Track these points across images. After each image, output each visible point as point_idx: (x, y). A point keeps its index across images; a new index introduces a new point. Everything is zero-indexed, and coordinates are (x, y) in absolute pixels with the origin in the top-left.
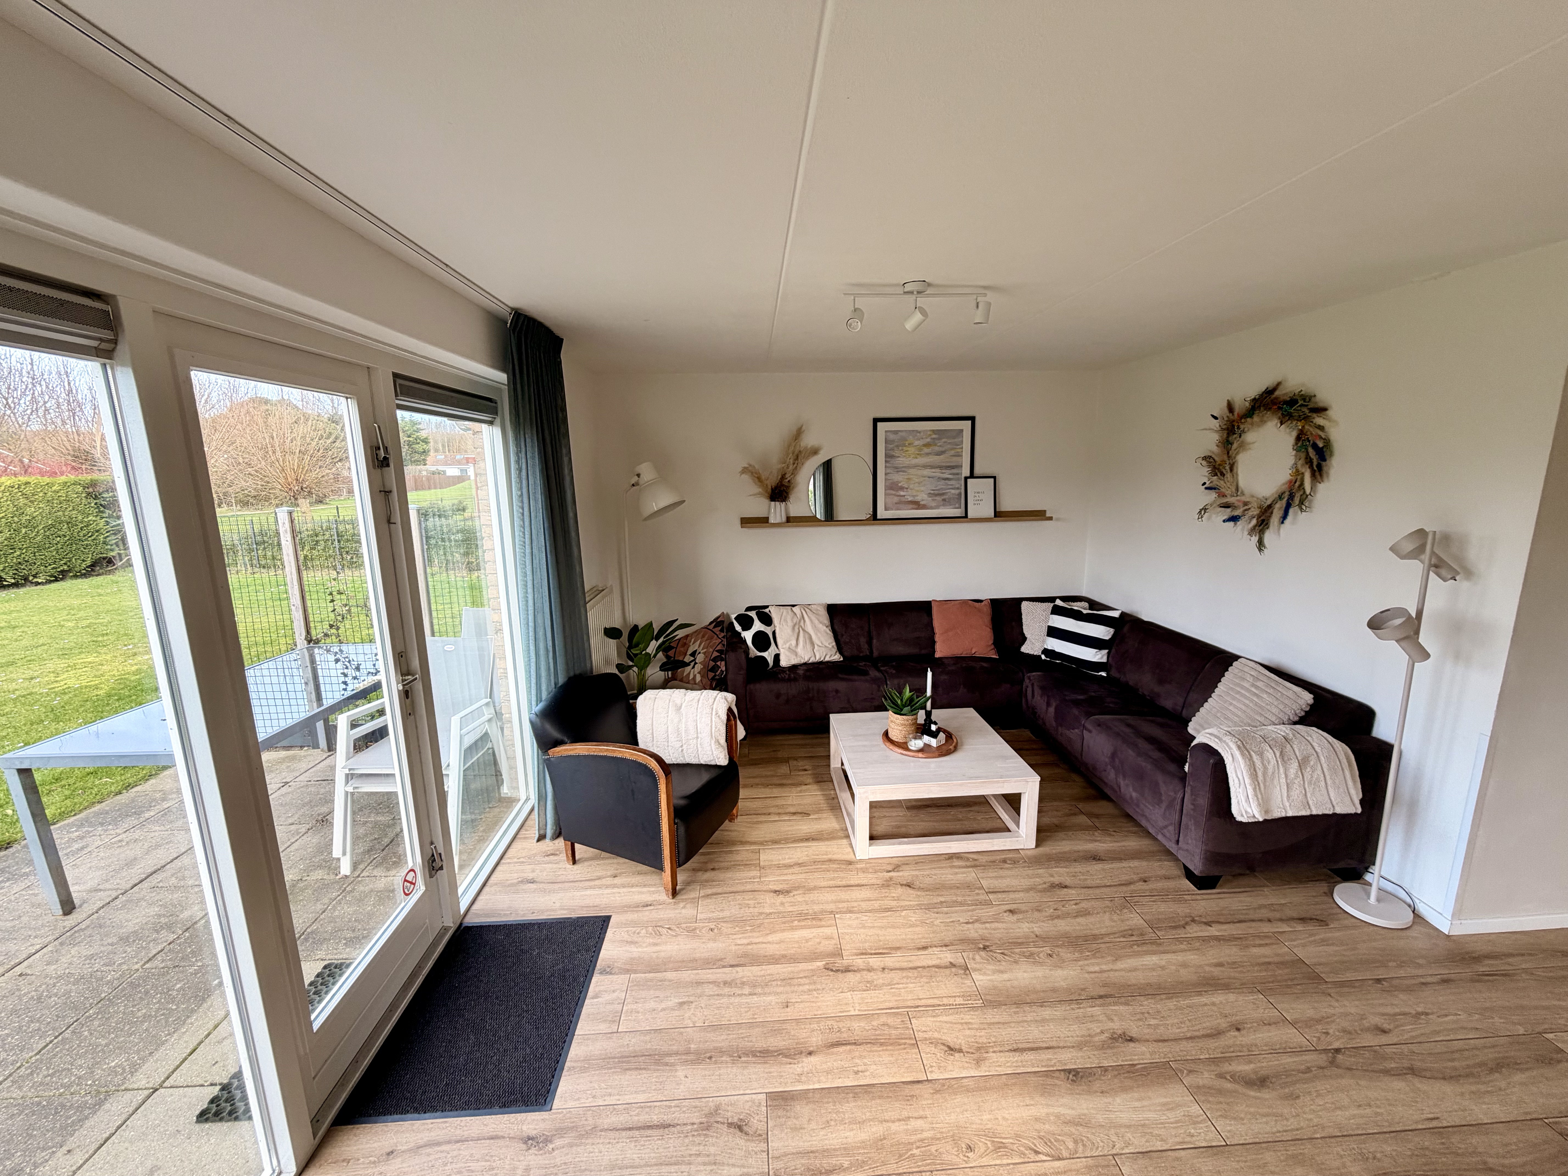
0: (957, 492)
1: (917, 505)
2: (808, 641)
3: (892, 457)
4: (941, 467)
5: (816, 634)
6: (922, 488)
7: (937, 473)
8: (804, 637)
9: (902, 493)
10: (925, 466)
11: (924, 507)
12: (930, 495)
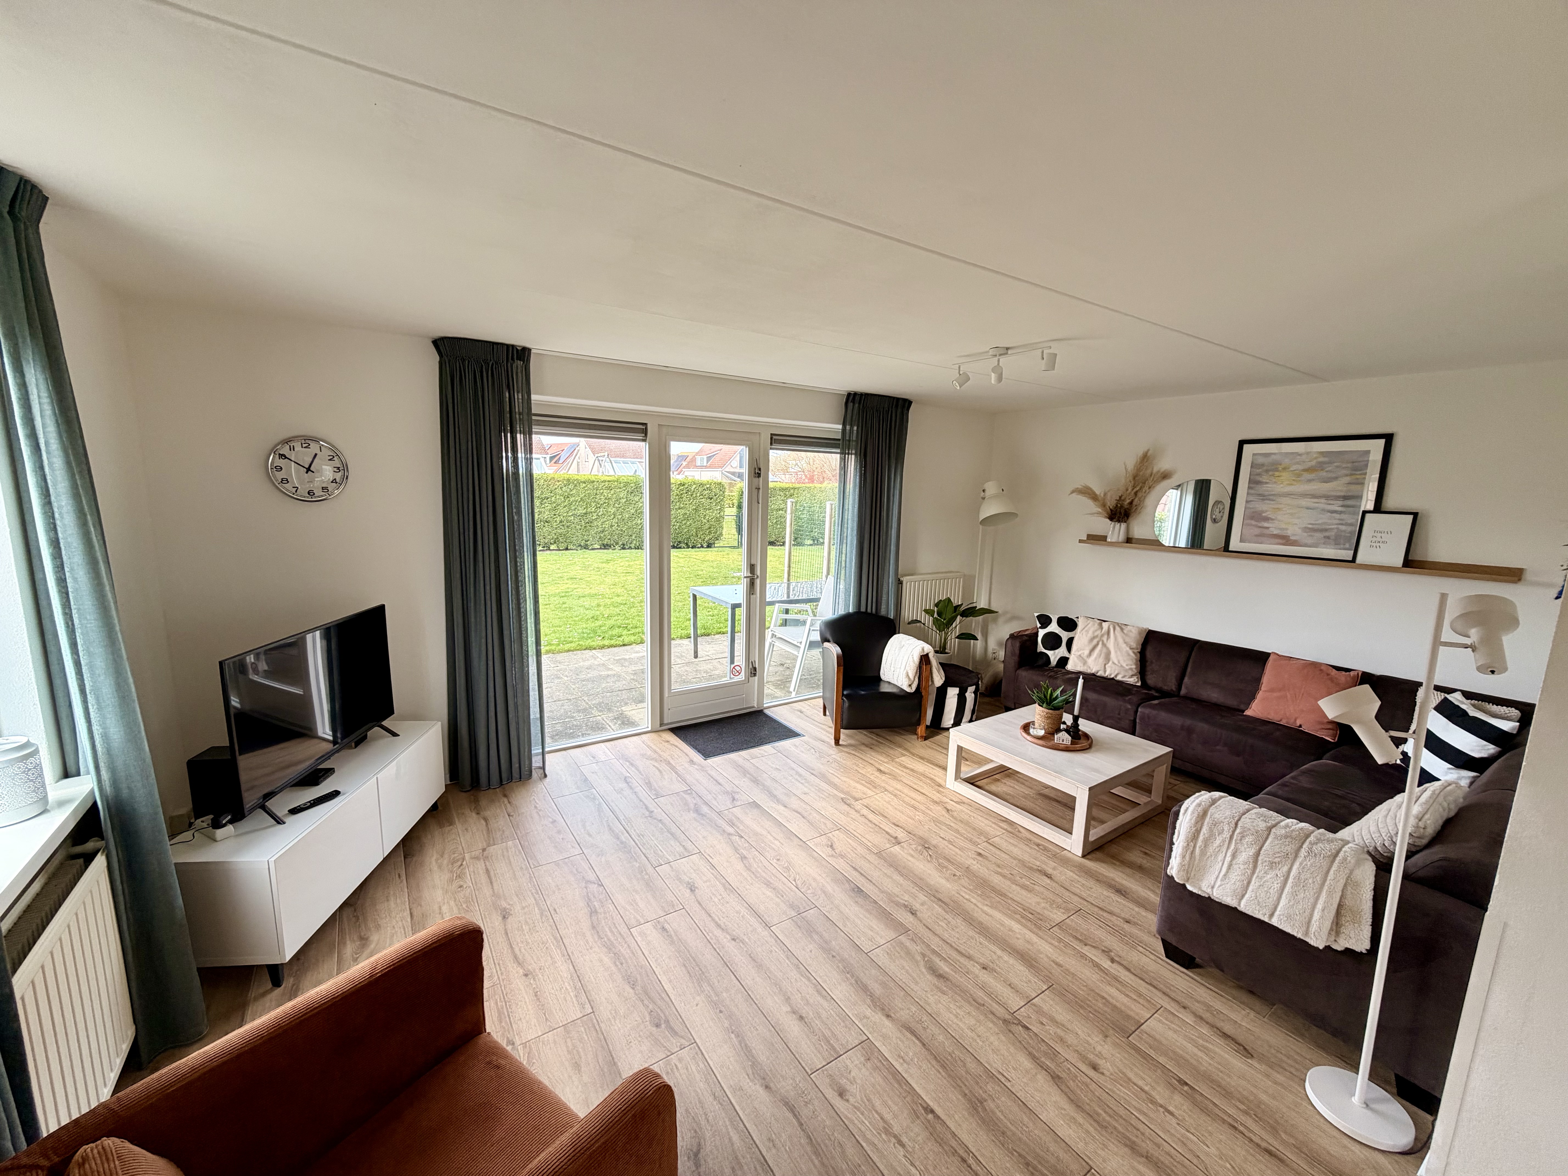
0: (1349, 529)
1: (1285, 540)
2: (1103, 655)
3: (1258, 483)
4: (1327, 497)
5: (1116, 652)
6: (1296, 521)
7: (1322, 504)
8: (1101, 651)
9: (1266, 525)
10: (1304, 495)
11: (1294, 543)
12: (1306, 529)
